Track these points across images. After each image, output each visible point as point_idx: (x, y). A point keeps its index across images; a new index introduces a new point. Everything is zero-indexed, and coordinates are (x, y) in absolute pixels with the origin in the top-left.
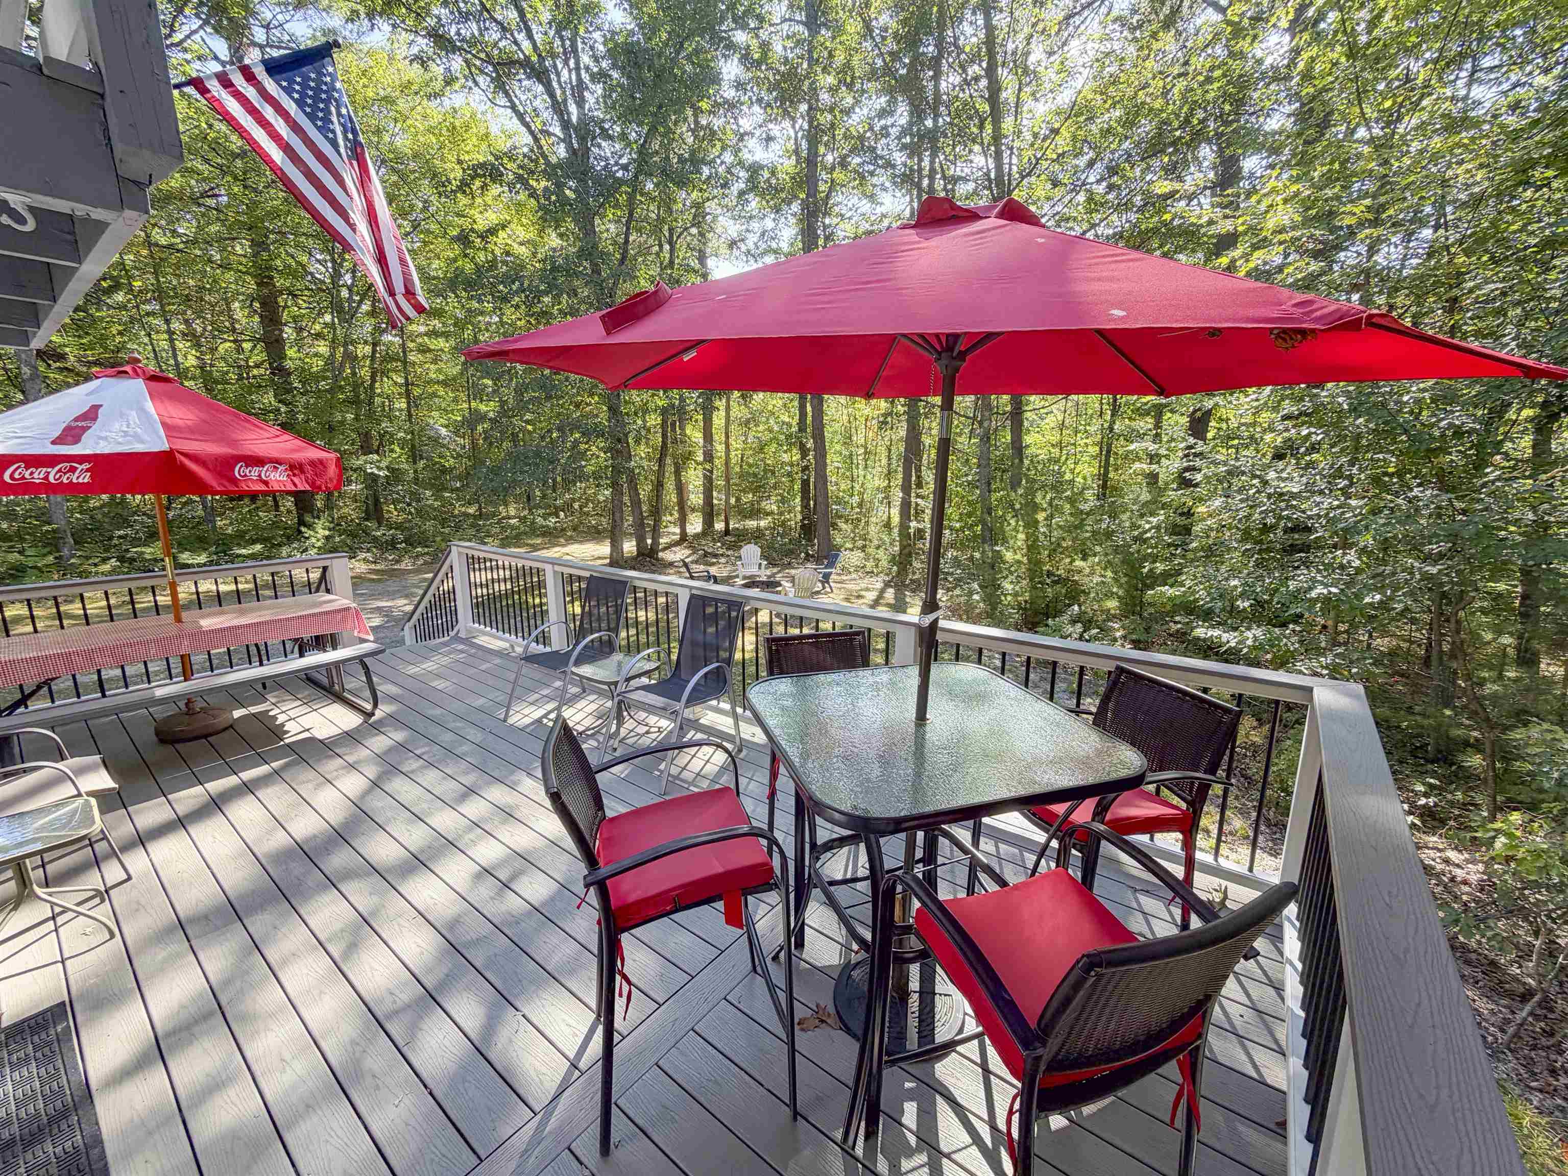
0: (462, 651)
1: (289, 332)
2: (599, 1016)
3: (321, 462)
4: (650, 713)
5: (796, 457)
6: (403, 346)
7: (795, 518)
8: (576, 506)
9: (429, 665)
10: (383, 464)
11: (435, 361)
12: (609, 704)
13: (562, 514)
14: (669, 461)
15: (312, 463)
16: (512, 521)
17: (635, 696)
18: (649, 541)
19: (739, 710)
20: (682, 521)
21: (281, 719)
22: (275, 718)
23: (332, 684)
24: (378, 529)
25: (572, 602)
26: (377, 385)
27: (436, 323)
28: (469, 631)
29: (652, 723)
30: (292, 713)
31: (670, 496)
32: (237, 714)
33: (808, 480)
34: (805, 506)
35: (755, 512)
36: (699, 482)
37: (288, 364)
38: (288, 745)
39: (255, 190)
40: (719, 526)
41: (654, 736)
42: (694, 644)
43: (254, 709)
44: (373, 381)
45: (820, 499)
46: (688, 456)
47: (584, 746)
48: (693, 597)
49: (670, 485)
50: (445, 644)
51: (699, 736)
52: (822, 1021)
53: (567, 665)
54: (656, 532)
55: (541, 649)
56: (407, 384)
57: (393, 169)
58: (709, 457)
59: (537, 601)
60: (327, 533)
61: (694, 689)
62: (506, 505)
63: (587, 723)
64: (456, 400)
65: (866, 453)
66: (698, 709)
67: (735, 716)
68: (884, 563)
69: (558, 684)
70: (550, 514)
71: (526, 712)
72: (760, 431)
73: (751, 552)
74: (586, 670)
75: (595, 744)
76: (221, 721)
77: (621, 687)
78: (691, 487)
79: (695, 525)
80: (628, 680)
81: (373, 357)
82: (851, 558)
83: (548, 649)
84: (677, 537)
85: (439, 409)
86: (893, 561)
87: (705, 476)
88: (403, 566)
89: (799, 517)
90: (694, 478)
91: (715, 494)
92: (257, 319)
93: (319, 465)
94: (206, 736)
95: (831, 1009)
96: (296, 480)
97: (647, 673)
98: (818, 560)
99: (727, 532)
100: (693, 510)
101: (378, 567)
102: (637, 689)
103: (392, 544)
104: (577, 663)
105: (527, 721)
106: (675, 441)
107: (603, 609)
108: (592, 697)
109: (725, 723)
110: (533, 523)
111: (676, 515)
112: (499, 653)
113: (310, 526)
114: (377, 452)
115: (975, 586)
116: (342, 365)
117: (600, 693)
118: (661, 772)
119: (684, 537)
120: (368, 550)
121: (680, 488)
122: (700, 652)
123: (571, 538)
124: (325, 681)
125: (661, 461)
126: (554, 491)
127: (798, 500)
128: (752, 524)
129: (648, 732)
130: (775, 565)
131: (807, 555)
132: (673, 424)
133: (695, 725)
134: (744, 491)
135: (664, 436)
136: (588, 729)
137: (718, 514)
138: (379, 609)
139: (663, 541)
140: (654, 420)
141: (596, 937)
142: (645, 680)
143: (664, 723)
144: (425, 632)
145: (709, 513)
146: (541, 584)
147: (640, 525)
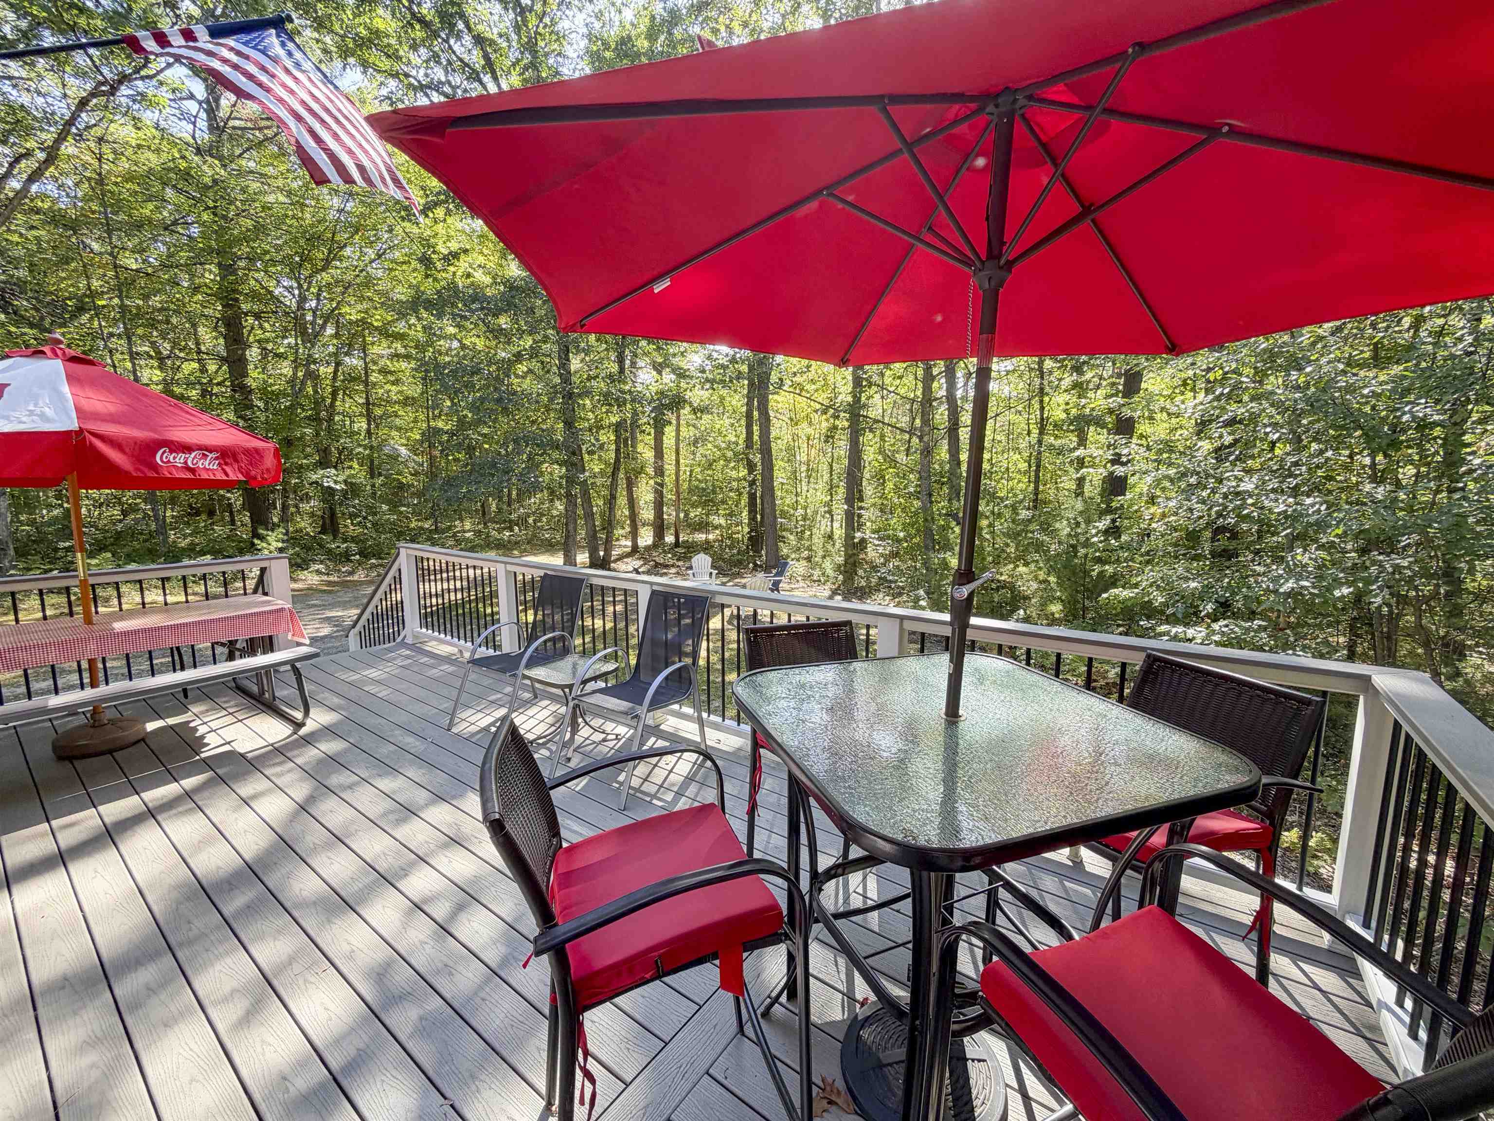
0: (407, 657)
1: (253, 353)
2: (549, 1104)
3: (257, 450)
4: (607, 719)
5: (743, 472)
6: (366, 369)
7: (743, 531)
8: (531, 520)
9: (373, 673)
10: (341, 478)
11: (396, 382)
12: (563, 710)
13: (516, 528)
14: (621, 475)
15: (248, 452)
16: (467, 535)
17: (592, 699)
18: (602, 553)
19: (705, 715)
20: (634, 534)
21: (202, 730)
22: (195, 729)
23: (262, 692)
24: (334, 540)
25: (525, 610)
26: (338, 403)
27: (398, 346)
28: (415, 637)
29: (608, 730)
30: (213, 725)
31: (622, 511)
32: (151, 726)
33: (755, 494)
34: (752, 519)
35: (703, 526)
36: (650, 497)
37: (249, 382)
38: (204, 760)
39: (225, 217)
40: (669, 539)
41: (611, 744)
42: (654, 643)
43: (171, 721)
44: (334, 399)
45: (767, 511)
46: (641, 470)
47: (536, 756)
48: (654, 593)
49: (622, 500)
50: (390, 650)
51: (661, 744)
52: (831, 1102)
53: (517, 668)
54: (608, 545)
55: (491, 652)
56: (368, 403)
57: (361, 201)
58: (660, 471)
59: (489, 611)
60: (280, 545)
61: (657, 692)
62: (462, 520)
63: (540, 730)
64: (415, 421)
65: (808, 470)
66: (658, 713)
67: (701, 723)
68: (830, 572)
69: (509, 689)
70: (504, 529)
71: (472, 719)
72: (707, 450)
73: (701, 561)
74: (539, 673)
75: (547, 753)
76: (131, 734)
77: (576, 691)
78: (642, 503)
79: (646, 538)
80: (585, 682)
81: (335, 378)
82: (797, 567)
83: (498, 653)
84: (629, 550)
85: (399, 429)
86: (838, 568)
87: (656, 491)
88: (356, 577)
89: (746, 529)
90: (645, 494)
91: (665, 509)
92: (221, 341)
93: (255, 455)
94: (110, 752)
95: (840, 1084)
96: (228, 469)
97: (603, 676)
98: (767, 569)
99: (677, 544)
100: (644, 525)
101: (331, 578)
102: (594, 692)
103: (346, 557)
104: (529, 666)
105: (473, 729)
106: (627, 456)
107: (557, 617)
108: (546, 702)
109: (689, 730)
110: (488, 536)
111: (628, 529)
112: (447, 659)
113: (262, 538)
114: (335, 467)
115: (921, 592)
116: (303, 383)
117: (553, 698)
118: (621, 784)
119: (635, 549)
120: (322, 562)
121: (632, 503)
122: (661, 652)
123: (525, 550)
124: (255, 689)
125: (614, 474)
126: (509, 505)
127: (745, 514)
128: (700, 537)
129: (604, 740)
130: (725, 575)
131: (756, 565)
132: (626, 440)
133: (655, 731)
134: (694, 506)
135: (618, 451)
136: (539, 738)
137: (669, 528)
138: (328, 619)
139: (615, 553)
140: (607, 437)
141: (547, 991)
142: (601, 684)
143: (622, 730)
144: (369, 639)
145: (659, 528)
146: (494, 595)
147: (592, 537)
